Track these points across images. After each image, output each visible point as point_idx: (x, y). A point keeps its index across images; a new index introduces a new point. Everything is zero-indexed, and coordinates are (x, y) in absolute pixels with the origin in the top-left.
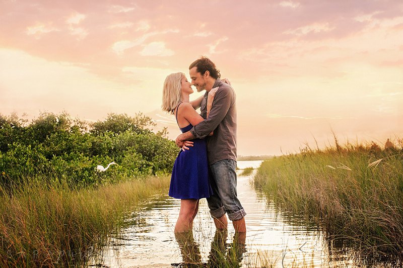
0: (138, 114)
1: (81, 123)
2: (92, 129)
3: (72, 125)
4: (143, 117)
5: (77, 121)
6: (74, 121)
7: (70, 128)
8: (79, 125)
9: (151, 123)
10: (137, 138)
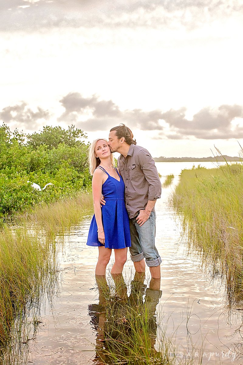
0: (70, 127)
1: (20, 136)
2: (29, 140)
3: (12, 137)
4: (75, 129)
5: (16, 133)
6: (13, 134)
7: (9, 140)
8: (18, 137)
9: (82, 135)
10: (69, 151)
